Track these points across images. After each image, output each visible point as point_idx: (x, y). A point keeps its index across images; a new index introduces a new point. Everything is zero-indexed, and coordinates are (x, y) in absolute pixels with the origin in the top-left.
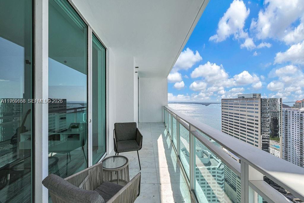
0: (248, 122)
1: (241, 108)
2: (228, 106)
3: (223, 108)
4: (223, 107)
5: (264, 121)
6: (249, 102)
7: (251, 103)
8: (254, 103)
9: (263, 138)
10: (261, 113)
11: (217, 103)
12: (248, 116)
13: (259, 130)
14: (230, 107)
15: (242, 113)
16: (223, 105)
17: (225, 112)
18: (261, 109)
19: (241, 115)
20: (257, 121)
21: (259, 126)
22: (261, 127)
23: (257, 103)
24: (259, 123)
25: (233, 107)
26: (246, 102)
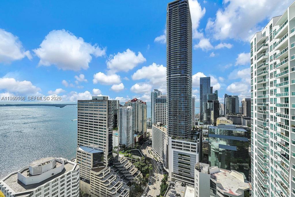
0: (99, 120)
1: (94, 108)
2: (83, 107)
3: (79, 110)
4: (79, 108)
5: (110, 117)
6: (100, 103)
7: (102, 104)
8: (104, 104)
9: (109, 130)
10: (108, 112)
11: (73, 105)
12: (100, 114)
13: (107, 125)
14: (85, 107)
15: (95, 112)
16: (79, 106)
17: (81, 113)
18: (108, 108)
19: (94, 114)
20: (105, 118)
21: (107, 122)
22: (108, 122)
23: (105, 104)
24: (107, 119)
25: (88, 108)
26: (98, 103)
